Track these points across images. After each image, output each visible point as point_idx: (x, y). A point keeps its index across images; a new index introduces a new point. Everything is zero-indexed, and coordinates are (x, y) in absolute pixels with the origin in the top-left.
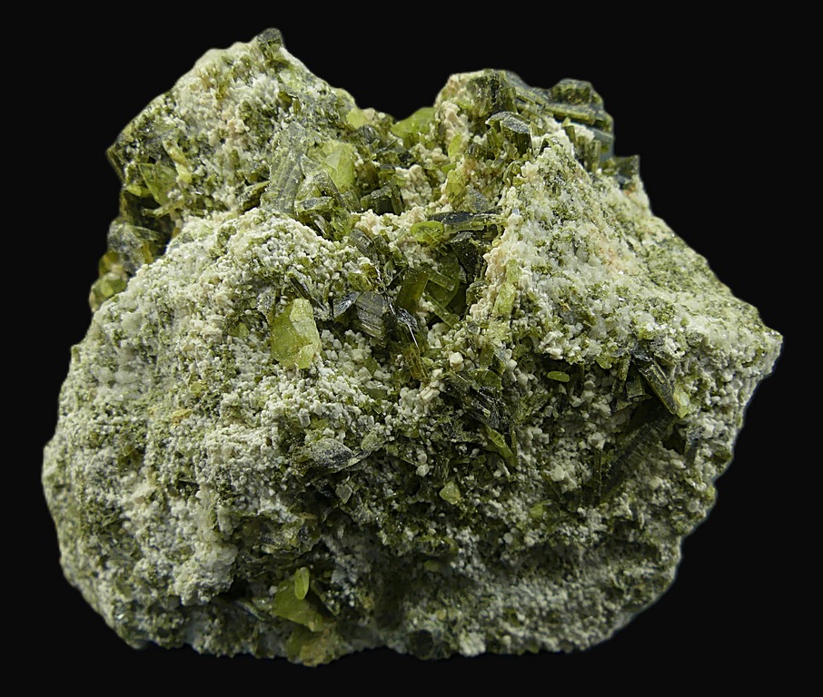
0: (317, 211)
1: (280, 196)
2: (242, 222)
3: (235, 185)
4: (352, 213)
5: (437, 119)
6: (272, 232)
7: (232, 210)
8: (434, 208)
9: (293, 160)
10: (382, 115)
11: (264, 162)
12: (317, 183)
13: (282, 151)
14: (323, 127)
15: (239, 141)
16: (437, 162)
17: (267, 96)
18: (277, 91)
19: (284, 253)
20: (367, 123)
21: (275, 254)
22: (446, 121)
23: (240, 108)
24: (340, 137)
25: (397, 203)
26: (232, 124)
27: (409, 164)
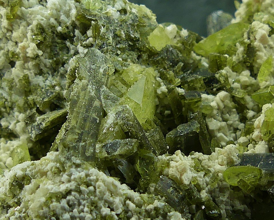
0: (121, 155)
1: (79, 140)
2: (37, 169)
3: (25, 111)
4: (160, 157)
5: (246, 41)
6: (72, 185)
7: (21, 138)
8: (246, 145)
9: (93, 94)
10: (185, 33)
11: (57, 88)
12: (120, 122)
13: (81, 84)
14: (123, 50)
15: (30, 64)
16: (245, 87)
17: (63, 17)
18: (74, 12)
19: (86, 209)
20: (169, 44)
21: (75, 210)
22: (256, 44)
23: (32, 31)
24: (141, 60)
25: (205, 139)
26: (24, 48)
27: (215, 89)
